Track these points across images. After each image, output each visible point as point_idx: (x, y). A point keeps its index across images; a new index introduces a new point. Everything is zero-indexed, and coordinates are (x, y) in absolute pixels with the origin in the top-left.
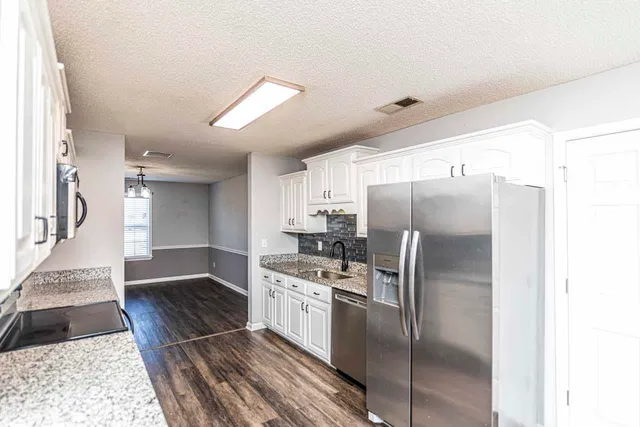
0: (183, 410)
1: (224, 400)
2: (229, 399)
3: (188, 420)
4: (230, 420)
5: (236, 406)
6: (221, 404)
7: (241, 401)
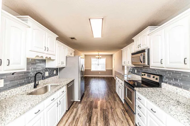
0: (115, 121)
1: (102, 120)
2: (101, 119)
3: (114, 117)
4: (103, 113)
5: (100, 116)
6: (104, 118)
7: (98, 117)
